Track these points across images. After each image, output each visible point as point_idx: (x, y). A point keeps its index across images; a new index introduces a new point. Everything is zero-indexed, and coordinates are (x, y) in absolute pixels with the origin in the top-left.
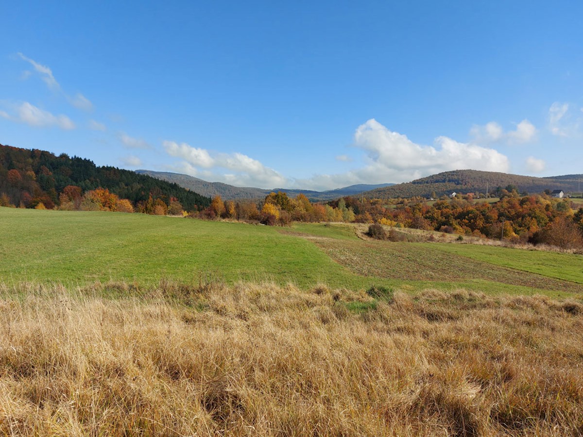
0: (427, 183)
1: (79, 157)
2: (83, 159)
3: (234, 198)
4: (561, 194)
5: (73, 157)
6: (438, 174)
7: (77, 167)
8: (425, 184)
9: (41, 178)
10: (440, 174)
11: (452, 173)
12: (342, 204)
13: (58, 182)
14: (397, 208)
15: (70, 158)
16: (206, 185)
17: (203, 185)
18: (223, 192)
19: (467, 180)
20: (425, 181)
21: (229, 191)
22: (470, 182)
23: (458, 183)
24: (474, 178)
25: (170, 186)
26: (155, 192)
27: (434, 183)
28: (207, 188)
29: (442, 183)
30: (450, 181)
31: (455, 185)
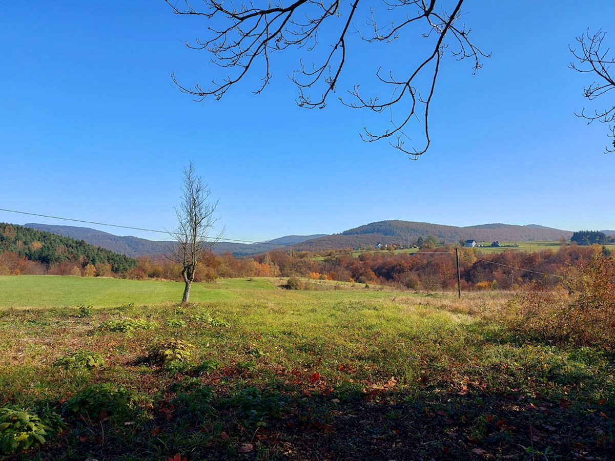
0: (357, 233)
3: (150, 253)
4: (474, 244)
6: (367, 224)
8: (355, 235)
10: (369, 225)
11: (380, 224)
12: (268, 258)
14: (325, 261)
16: (115, 239)
17: (111, 240)
18: (136, 247)
19: (395, 231)
20: (355, 232)
21: (143, 245)
22: (397, 232)
23: (386, 233)
24: (401, 228)
25: (77, 243)
26: (60, 251)
27: (364, 233)
28: (116, 243)
29: (370, 234)
30: (378, 231)
31: (383, 236)
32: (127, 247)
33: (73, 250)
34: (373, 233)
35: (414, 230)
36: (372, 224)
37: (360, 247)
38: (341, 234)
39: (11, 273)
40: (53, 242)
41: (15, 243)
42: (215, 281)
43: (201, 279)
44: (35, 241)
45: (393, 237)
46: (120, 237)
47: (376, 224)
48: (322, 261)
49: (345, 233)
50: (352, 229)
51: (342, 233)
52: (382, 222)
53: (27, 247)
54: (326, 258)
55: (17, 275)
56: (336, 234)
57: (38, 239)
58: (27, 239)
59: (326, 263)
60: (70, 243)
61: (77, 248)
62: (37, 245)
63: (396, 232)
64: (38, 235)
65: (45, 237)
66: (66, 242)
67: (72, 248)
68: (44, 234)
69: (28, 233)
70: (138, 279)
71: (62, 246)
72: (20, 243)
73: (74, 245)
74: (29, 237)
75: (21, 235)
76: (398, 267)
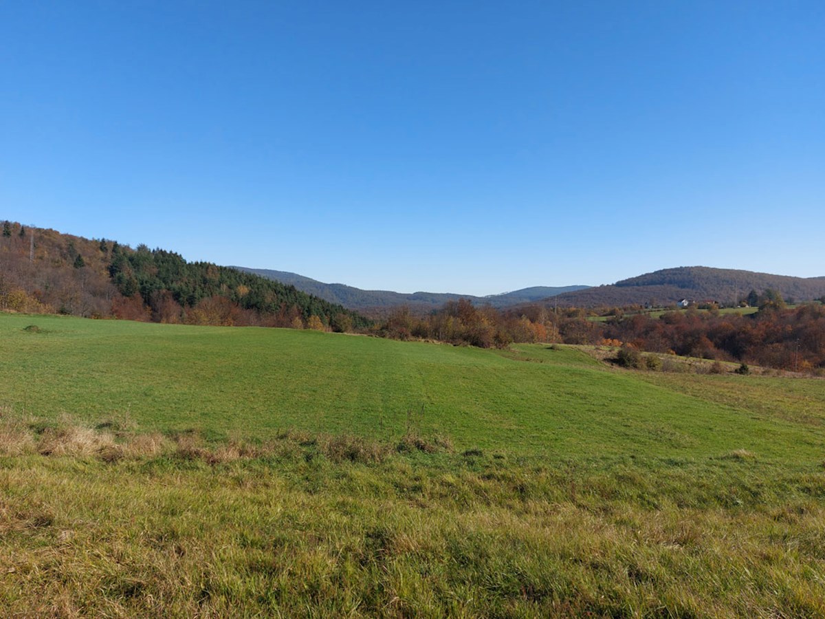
0: (638, 285)
1: (163, 250)
2: (168, 252)
5: (155, 250)
7: (163, 262)
8: (635, 287)
9: (120, 279)
11: (674, 272)
13: (142, 284)
14: (608, 322)
15: (152, 251)
16: (320, 288)
17: (317, 288)
18: (345, 297)
19: (696, 282)
20: (635, 283)
21: (352, 295)
22: (701, 284)
23: (682, 285)
24: (707, 278)
25: (286, 288)
26: (269, 298)
27: (648, 285)
28: (322, 291)
29: (658, 286)
30: (670, 282)
31: (679, 289)
32: (335, 297)
33: (282, 297)
34: (663, 284)
35: (728, 282)
36: (661, 271)
37: (651, 304)
38: (613, 285)
39: (222, 324)
40: (260, 286)
41: (219, 286)
42: (510, 348)
43: (489, 343)
44: (241, 285)
45: (694, 291)
46: (326, 285)
47: (667, 272)
48: (604, 322)
49: (620, 284)
50: (629, 279)
51: (614, 283)
52: (676, 269)
53: (233, 291)
54: (610, 317)
55: (229, 326)
56: (606, 285)
57: (244, 282)
58: (232, 282)
59: (610, 325)
60: (279, 288)
61: (287, 294)
62: (243, 290)
63: (699, 284)
64: (244, 278)
65: (250, 281)
66: (274, 287)
67: (282, 294)
68: (250, 278)
69: (232, 275)
70: (402, 339)
71: (270, 291)
72: (224, 287)
73: (283, 291)
74: (233, 279)
75: (225, 277)
76: (743, 336)
